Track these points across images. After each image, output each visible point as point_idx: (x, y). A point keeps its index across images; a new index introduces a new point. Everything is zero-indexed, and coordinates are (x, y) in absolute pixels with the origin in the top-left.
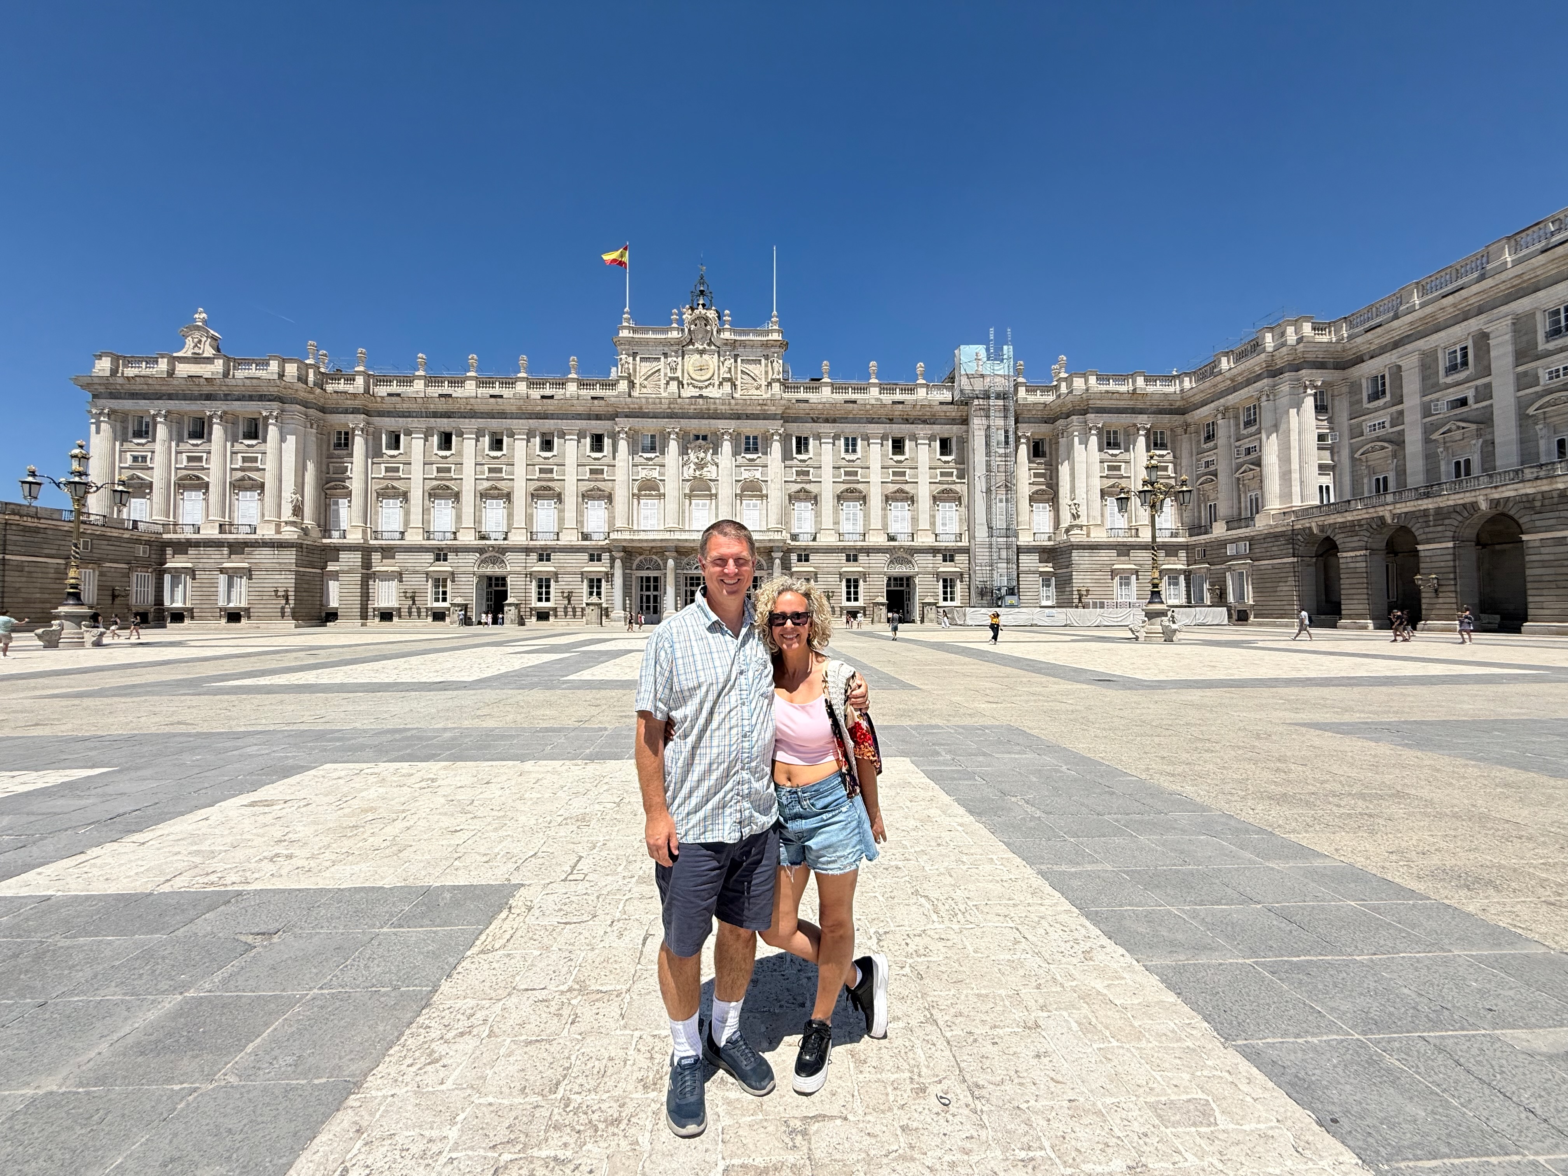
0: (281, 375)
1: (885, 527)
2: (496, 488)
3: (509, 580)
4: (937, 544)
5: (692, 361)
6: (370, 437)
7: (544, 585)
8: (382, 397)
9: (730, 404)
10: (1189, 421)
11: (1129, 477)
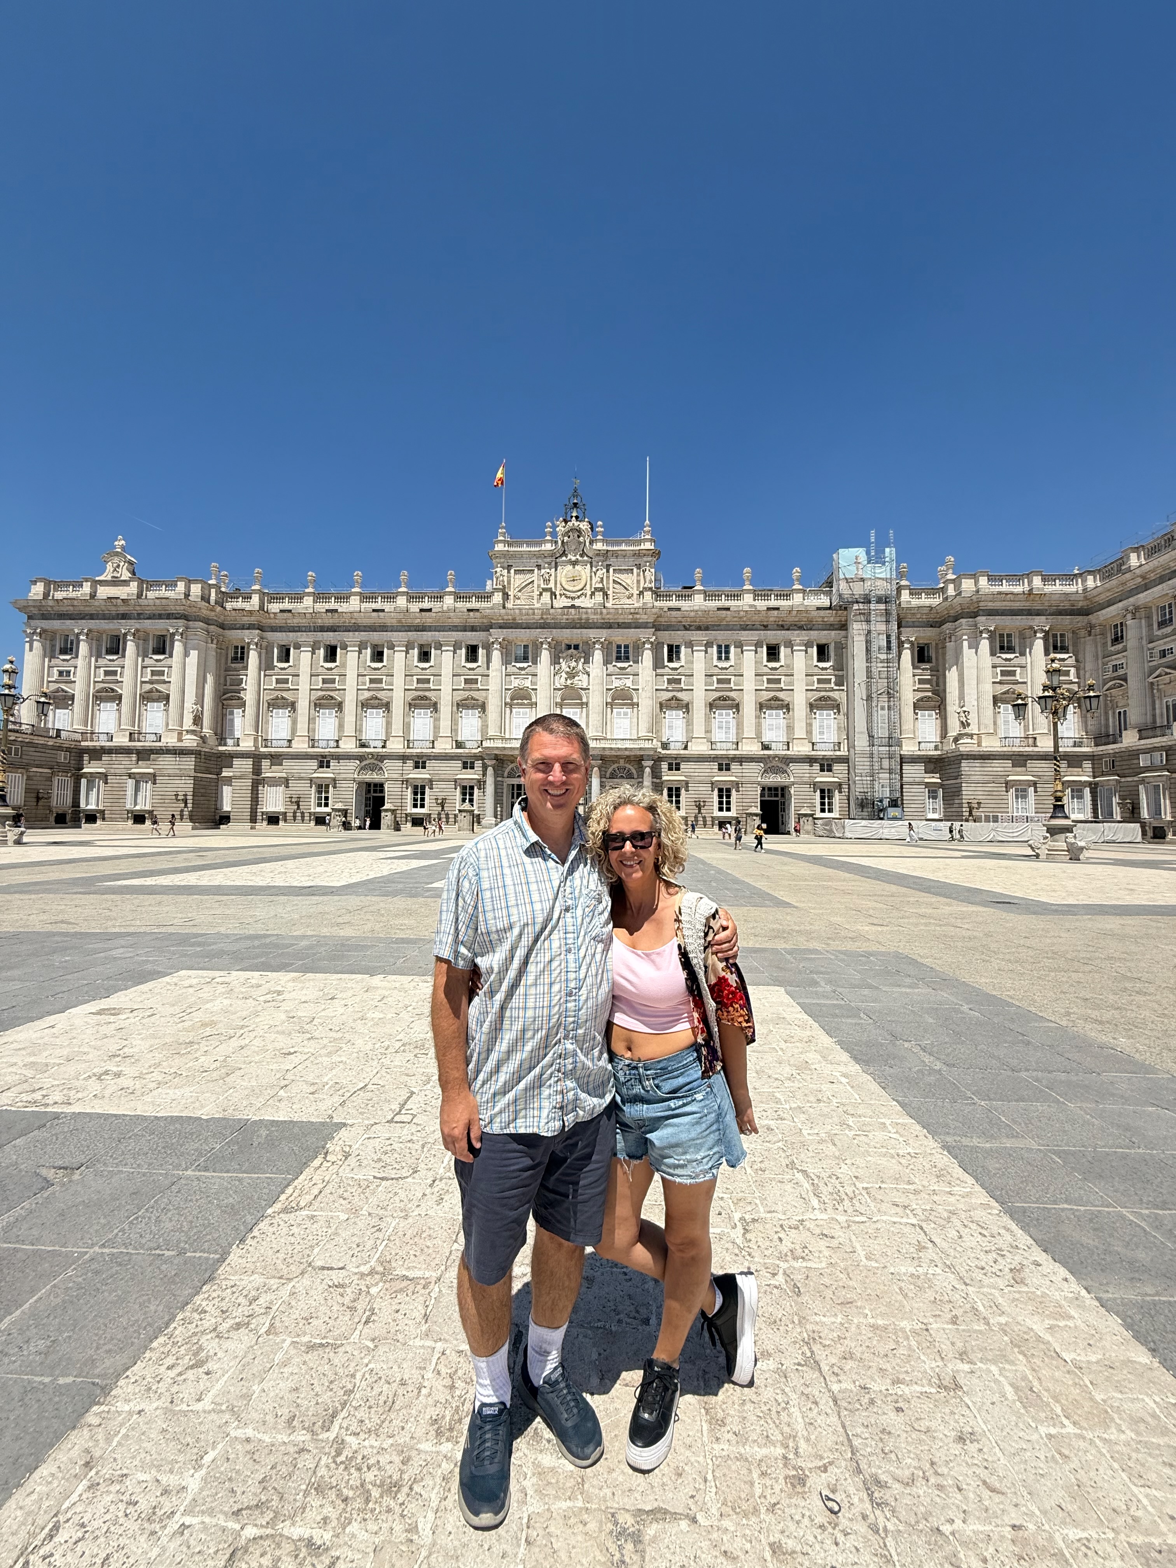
0: (187, 595)
1: (759, 735)
2: (376, 698)
3: (386, 786)
4: (813, 753)
5: (565, 572)
6: (264, 651)
7: (419, 791)
8: (275, 614)
9: (601, 613)
10: (1094, 622)
11: (1025, 683)
